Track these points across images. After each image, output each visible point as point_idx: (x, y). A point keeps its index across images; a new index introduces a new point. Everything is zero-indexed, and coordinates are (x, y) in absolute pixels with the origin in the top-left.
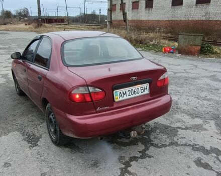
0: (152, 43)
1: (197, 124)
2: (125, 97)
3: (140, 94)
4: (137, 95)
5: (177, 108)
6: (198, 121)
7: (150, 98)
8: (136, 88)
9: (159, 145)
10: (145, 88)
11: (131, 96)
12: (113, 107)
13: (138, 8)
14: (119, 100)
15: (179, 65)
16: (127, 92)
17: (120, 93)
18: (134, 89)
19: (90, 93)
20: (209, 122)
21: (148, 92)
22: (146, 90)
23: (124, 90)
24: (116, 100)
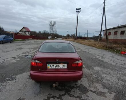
0: (116, 49)
1: (103, 92)
2: (53, 68)
3: (61, 68)
4: (60, 68)
5: (100, 81)
6: (106, 91)
7: (67, 71)
9: (71, 95)
10: (65, 65)
11: (56, 68)
13: (117, 34)
14: (50, 68)
15: (123, 61)
16: (54, 66)
17: (51, 65)
18: (58, 65)
19: (36, 63)
20: (112, 93)
21: (66, 68)
22: (65, 67)
23: (53, 65)
24: (48, 68)
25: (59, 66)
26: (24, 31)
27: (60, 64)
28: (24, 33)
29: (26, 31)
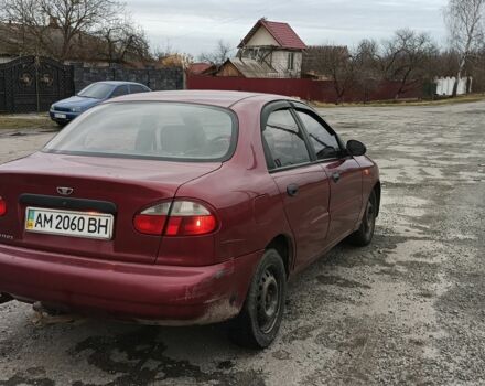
2: (47, 229)
3: (85, 233)
4: (76, 233)
7: (112, 253)
8: (79, 217)
10: (103, 223)
11: (62, 231)
12: (19, 241)
14: (34, 228)
16: (54, 218)
17: (40, 215)
18: (72, 217)
21: (107, 236)
22: (102, 230)
23: (48, 212)
24: (28, 228)
25: (76, 222)
26: (263, 49)
27: (78, 215)
28: (262, 60)
29: (273, 49)
